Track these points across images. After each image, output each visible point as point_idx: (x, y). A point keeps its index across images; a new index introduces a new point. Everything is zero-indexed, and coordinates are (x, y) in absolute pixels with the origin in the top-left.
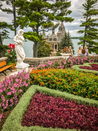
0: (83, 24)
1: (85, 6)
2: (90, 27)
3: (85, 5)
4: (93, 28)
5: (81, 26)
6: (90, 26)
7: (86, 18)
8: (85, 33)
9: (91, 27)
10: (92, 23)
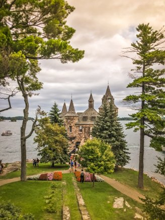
0: (134, 81)
1: (136, 47)
2: (154, 89)
3: (137, 45)
4: (161, 90)
5: (130, 86)
6: (153, 86)
7: (141, 70)
8: (143, 102)
9: (156, 88)
10: (156, 79)
